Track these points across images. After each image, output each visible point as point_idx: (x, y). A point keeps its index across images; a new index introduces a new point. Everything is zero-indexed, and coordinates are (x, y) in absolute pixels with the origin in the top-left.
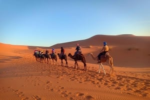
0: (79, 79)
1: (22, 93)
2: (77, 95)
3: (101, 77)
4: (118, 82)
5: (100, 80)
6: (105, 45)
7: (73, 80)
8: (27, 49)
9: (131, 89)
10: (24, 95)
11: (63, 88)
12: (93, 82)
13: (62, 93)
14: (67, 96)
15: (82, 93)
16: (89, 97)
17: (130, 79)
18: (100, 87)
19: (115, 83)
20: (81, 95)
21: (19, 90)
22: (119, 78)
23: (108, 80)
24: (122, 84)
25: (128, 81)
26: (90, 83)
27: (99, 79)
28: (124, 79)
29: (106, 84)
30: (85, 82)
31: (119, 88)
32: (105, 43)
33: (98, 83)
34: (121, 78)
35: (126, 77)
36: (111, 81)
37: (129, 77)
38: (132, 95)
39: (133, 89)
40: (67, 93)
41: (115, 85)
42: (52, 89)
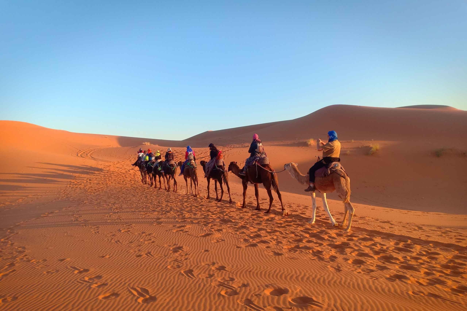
0: (273, 244)
1: (99, 277)
2: (267, 292)
3: (344, 239)
4: (400, 256)
5: (341, 248)
6: (331, 140)
7: (254, 245)
8: (116, 145)
9: (442, 283)
10: (105, 284)
11: (222, 268)
12: (318, 254)
13: (221, 285)
14: (235, 293)
15: (282, 286)
16: (305, 301)
17: (438, 250)
18: (338, 270)
19: (388, 259)
20: (280, 292)
21: (92, 270)
22: (401, 245)
23: (367, 251)
24: (413, 263)
25: (432, 256)
26: (308, 256)
27: (335, 247)
28: (418, 248)
29: (358, 262)
30: (292, 254)
31: (400, 277)
32: (331, 133)
33: (333, 258)
34: (408, 246)
35: (427, 242)
36: (377, 253)
37: (436, 244)
38: (444, 300)
39: (450, 283)
40: (235, 286)
41: (388, 265)
42: (190, 271)
